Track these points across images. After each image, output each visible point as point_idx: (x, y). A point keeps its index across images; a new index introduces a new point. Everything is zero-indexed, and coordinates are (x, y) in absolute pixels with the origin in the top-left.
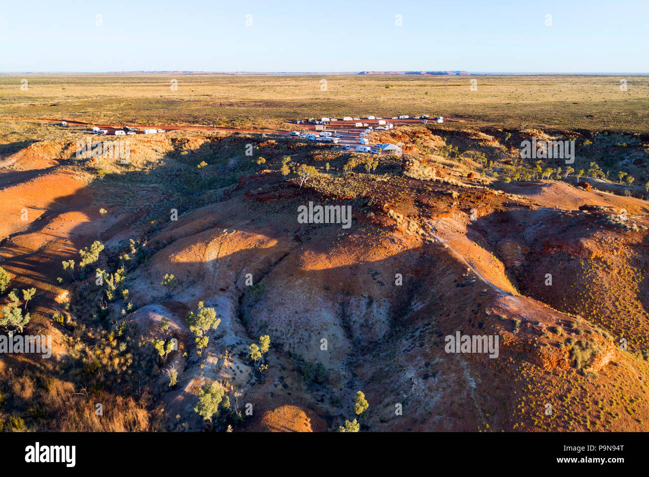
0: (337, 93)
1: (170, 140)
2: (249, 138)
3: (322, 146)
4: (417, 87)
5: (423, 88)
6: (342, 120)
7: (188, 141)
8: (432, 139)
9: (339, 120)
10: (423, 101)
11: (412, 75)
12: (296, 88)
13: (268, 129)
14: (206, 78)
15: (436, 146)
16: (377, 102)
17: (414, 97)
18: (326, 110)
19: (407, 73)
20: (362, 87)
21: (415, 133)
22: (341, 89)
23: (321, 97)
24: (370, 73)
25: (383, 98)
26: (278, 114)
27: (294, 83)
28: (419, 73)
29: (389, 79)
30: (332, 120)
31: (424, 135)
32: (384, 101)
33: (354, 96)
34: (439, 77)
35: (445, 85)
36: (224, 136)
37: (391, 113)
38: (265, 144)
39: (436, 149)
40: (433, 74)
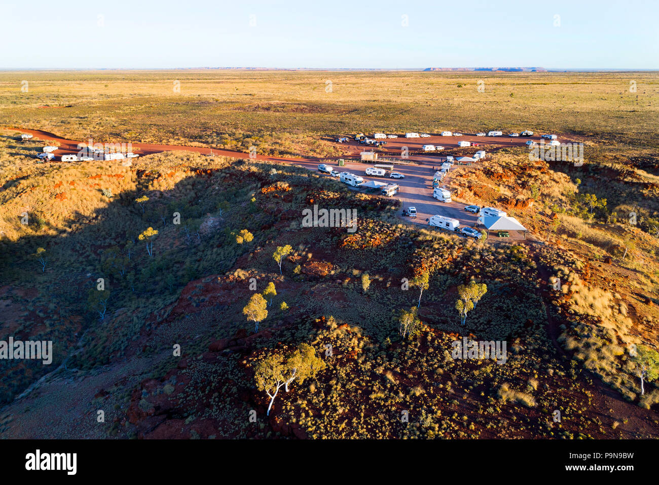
0: (400, 93)
1: (135, 173)
2: (254, 173)
3: (366, 200)
4: (494, 87)
5: (502, 87)
6: (404, 136)
7: (160, 175)
8: (554, 180)
9: (399, 136)
10: (511, 105)
11: (484, 72)
12: (355, 86)
13: (291, 154)
14: (264, 74)
15: (562, 194)
16: (450, 106)
17: (496, 99)
18: (383, 119)
19: (476, 70)
20: (430, 86)
21: (523, 169)
22: (405, 88)
23: (381, 98)
24: (437, 70)
25: (457, 101)
26: (319, 124)
27: (354, 80)
28: (490, 70)
29: (459, 76)
30: (391, 137)
31: (539, 173)
32: (459, 105)
33: (420, 98)
34: (516, 74)
35: (528, 84)
36: (218, 167)
37: (473, 124)
38: (272, 189)
39: (564, 198)
40: (506, 70)
